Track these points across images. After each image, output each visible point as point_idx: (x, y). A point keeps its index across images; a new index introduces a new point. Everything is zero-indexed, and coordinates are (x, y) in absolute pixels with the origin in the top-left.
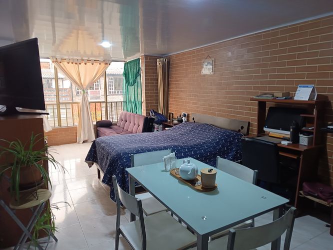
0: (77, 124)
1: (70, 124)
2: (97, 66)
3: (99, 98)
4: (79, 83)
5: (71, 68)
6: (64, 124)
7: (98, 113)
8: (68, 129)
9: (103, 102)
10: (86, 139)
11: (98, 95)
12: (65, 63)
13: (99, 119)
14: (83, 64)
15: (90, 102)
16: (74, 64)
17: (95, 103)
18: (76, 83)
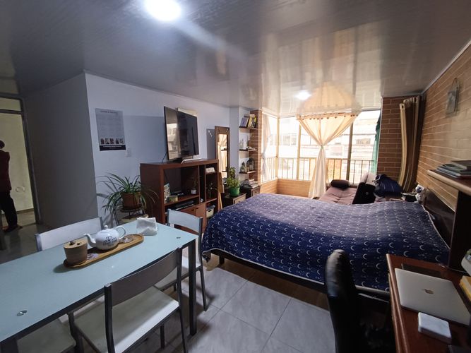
0: (311, 179)
1: (306, 179)
2: (341, 119)
3: (341, 154)
4: (318, 139)
5: (312, 124)
6: (301, 178)
7: (337, 171)
8: (303, 183)
9: (344, 159)
10: (317, 196)
11: (339, 152)
12: (308, 120)
13: (337, 178)
14: (325, 119)
15: (329, 159)
16: (316, 119)
17: (335, 159)
18: (316, 139)
